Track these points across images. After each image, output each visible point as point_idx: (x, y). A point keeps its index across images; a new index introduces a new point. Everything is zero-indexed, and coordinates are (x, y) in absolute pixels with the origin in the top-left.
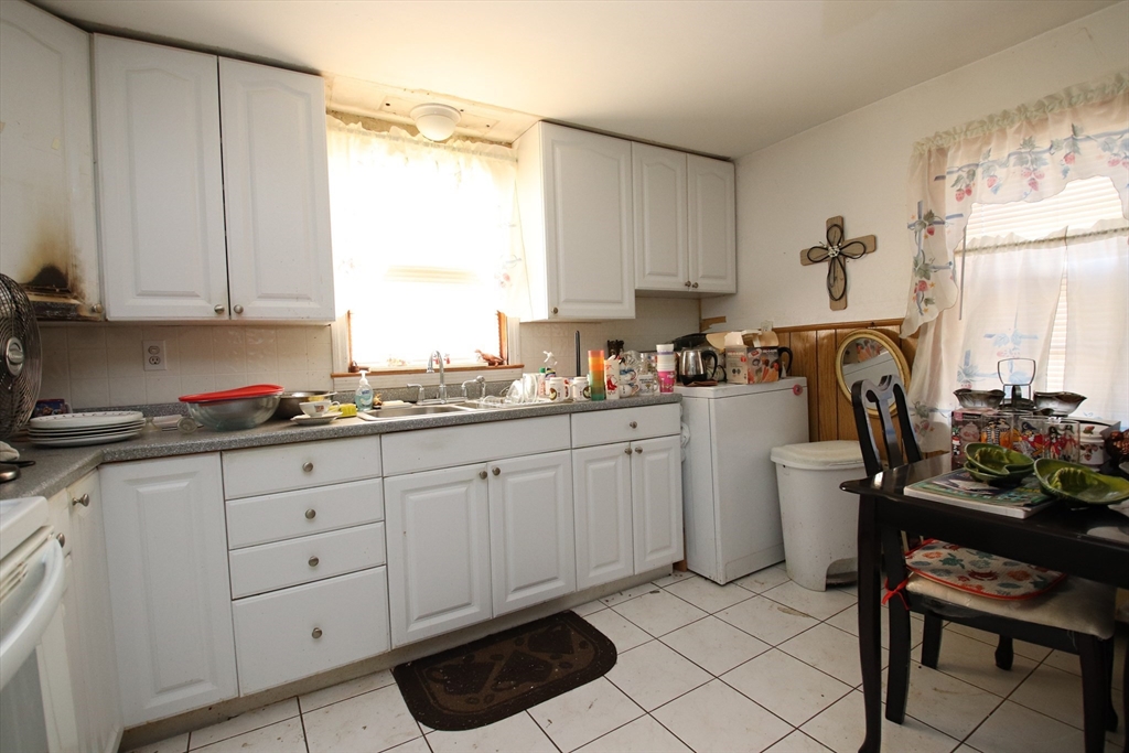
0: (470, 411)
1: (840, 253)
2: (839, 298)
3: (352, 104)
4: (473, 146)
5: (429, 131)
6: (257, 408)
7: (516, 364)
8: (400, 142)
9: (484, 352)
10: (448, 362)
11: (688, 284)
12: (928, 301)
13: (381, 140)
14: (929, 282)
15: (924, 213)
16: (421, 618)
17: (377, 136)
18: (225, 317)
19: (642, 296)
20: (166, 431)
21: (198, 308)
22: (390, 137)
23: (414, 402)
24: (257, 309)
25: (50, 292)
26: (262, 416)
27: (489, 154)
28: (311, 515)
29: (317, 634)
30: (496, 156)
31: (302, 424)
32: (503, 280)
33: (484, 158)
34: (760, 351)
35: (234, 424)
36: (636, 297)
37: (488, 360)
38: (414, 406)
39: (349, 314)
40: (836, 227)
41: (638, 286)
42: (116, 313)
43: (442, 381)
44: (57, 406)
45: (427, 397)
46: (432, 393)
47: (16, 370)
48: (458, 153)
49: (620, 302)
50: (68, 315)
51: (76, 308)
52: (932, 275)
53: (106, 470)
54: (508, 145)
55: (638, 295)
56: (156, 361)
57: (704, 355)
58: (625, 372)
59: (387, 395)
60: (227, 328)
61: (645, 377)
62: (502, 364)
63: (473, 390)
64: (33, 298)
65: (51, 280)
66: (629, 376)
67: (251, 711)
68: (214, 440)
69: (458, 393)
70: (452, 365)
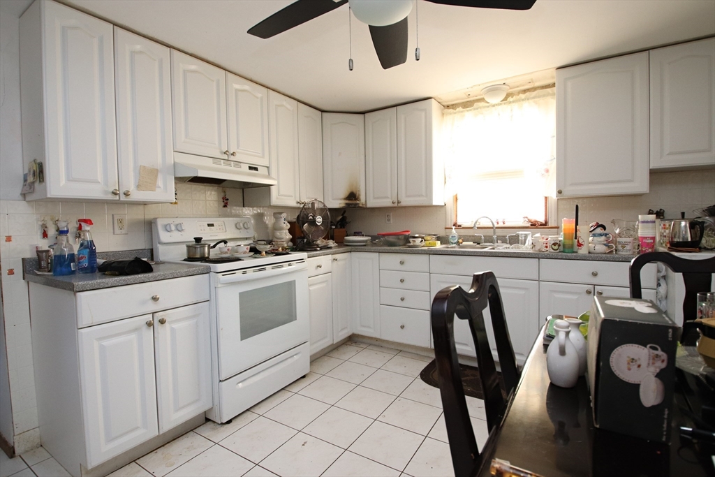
3: (457, 100)
4: (527, 94)
7: (553, 226)
8: (479, 109)
9: (530, 218)
10: (498, 223)
13: (470, 112)
17: (468, 111)
18: (396, 205)
19: (657, 174)
21: (387, 203)
22: (475, 109)
23: (479, 244)
24: (406, 201)
25: (351, 200)
26: (400, 243)
27: (534, 98)
28: (402, 281)
29: (402, 327)
30: (539, 97)
31: (410, 247)
32: (544, 172)
33: (531, 101)
35: (393, 244)
36: (650, 173)
37: (529, 221)
38: (478, 246)
41: (654, 165)
42: (370, 205)
43: (494, 233)
44: (353, 234)
45: (485, 242)
46: (489, 240)
48: (514, 104)
50: (356, 206)
51: (358, 204)
53: (352, 253)
54: (553, 85)
55: (653, 173)
56: (389, 220)
57: (693, 225)
58: (601, 235)
59: (466, 239)
60: (396, 209)
61: (623, 240)
62: (545, 225)
63: (514, 240)
64: (347, 202)
65: (352, 196)
66: (603, 238)
67: (388, 348)
68: (383, 248)
69: (504, 241)
70: (506, 225)
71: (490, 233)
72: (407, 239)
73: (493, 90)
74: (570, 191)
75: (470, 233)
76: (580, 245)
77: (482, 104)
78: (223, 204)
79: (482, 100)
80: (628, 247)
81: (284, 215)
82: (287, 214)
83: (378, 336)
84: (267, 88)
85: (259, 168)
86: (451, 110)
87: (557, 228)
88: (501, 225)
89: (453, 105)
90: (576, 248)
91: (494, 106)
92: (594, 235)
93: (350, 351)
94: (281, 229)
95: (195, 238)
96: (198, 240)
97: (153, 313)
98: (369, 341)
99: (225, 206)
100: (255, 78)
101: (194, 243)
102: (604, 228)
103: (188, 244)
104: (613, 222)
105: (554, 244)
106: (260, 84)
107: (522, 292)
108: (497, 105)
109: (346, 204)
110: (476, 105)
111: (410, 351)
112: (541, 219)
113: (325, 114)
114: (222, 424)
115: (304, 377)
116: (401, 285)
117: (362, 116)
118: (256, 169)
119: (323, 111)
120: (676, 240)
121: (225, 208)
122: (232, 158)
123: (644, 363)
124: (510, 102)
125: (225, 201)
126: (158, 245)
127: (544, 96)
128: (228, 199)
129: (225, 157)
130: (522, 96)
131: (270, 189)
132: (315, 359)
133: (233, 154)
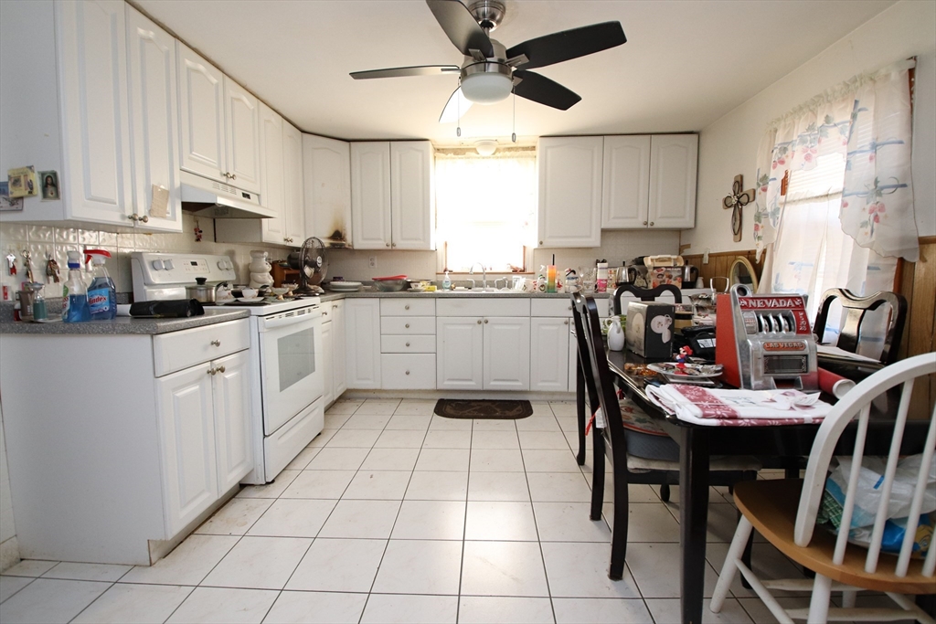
0: (484, 292)
1: (738, 202)
2: (738, 232)
4: (513, 153)
5: (482, 152)
6: (397, 284)
7: (531, 272)
8: (470, 159)
11: (646, 223)
12: (759, 238)
13: (463, 160)
14: (760, 225)
15: (760, 176)
16: (449, 380)
17: (460, 158)
18: (390, 248)
19: (605, 232)
20: (367, 290)
21: (380, 245)
22: (465, 158)
23: (470, 288)
24: (400, 244)
25: (337, 239)
26: (399, 288)
27: (517, 157)
28: (408, 327)
29: (408, 373)
30: (522, 157)
32: (524, 225)
34: (664, 269)
35: (389, 289)
36: (602, 232)
37: (512, 268)
39: (446, 244)
40: (739, 183)
41: (604, 226)
42: (356, 247)
43: (484, 279)
44: (339, 279)
45: (476, 287)
46: (479, 285)
47: (319, 265)
49: (589, 237)
50: (341, 247)
51: (344, 245)
52: (763, 220)
53: (347, 300)
54: (533, 148)
55: (604, 232)
56: (373, 264)
57: (630, 271)
58: (573, 278)
59: (458, 284)
60: (390, 252)
61: (588, 282)
62: (523, 271)
63: (501, 284)
64: (332, 241)
65: (337, 235)
66: (574, 281)
67: (387, 399)
68: (378, 293)
69: (492, 286)
70: (493, 271)
71: (480, 278)
72: (407, 286)
73: (486, 144)
74: (549, 243)
75: (461, 278)
76: (559, 286)
77: (473, 154)
78: (195, 237)
79: (475, 150)
80: (590, 287)
81: (266, 254)
82: (269, 253)
83: (378, 387)
84: (258, 98)
85: (251, 195)
86: (442, 155)
87: (533, 273)
88: (488, 271)
89: (443, 149)
90: (556, 289)
91: (483, 158)
92: (568, 279)
93: (349, 408)
94: (263, 271)
95: (197, 279)
96: (201, 281)
97: (211, 361)
98: (365, 394)
99: (198, 240)
100: (249, 87)
101: (196, 285)
102: (574, 272)
103: (189, 286)
104: (580, 269)
105: (542, 286)
106: (251, 93)
107: (517, 327)
108: (487, 158)
109: (331, 244)
110: (468, 154)
111: (413, 396)
112: (521, 266)
113: (306, 135)
114: (268, 483)
115: (319, 434)
116: (407, 330)
117: (347, 144)
118: (248, 196)
119: (303, 131)
120: (620, 281)
121: (198, 243)
122: (231, 182)
123: (663, 323)
124: (498, 158)
125: (199, 234)
126: (145, 287)
127: (526, 157)
128: (201, 232)
129: (224, 179)
130: (508, 153)
131: (261, 222)
132: (328, 410)
133: (233, 177)
